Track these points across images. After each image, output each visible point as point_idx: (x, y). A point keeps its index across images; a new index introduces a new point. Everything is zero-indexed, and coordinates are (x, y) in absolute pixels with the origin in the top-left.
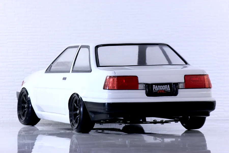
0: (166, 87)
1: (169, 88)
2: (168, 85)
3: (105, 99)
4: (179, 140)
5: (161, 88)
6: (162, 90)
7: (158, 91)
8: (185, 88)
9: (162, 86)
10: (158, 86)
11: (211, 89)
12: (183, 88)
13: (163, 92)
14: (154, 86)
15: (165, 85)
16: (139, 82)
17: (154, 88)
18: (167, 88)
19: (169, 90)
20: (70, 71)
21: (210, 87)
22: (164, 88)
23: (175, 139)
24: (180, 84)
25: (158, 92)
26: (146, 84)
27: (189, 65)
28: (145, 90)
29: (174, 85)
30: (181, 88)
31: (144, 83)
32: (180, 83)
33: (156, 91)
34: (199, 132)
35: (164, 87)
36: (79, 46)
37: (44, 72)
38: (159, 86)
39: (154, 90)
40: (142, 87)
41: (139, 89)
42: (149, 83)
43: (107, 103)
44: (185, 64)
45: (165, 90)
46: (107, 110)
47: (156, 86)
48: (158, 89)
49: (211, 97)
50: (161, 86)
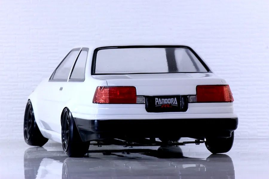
0: (172, 100)
1: (175, 102)
2: (175, 98)
3: (95, 115)
4: (201, 166)
5: (166, 102)
6: (166, 104)
7: (162, 105)
8: (197, 101)
9: (167, 99)
10: (162, 99)
11: (231, 103)
12: (195, 101)
13: (168, 106)
14: (156, 99)
15: (171, 98)
16: (137, 94)
17: (156, 102)
18: (174, 102)
19: (176, 105)
20: (67, 79)
21: (231, 101)
22: (169, 102)
23: (196, 165)
24: (191, 97)
25: (162, 107)
26: (146, 97)
27: (212, 72)
28: (145, 105)
29: (182, 98)
30: (192, 101)
31: (144, 96)
32: (190, 95)
33: (159, 105)
34: (227, 156)
35: (169, 100)
36: (80, 48)
37: (48, 80)
38: (164, 99)
39: (156, 104)
40: (141, 101)
41: (137, 102)
42: (150, 96)
43: (97, 120)
44: (206, 71)
45: (171, 104)
46: (96, 128)
47: (160, 99)
48: (162, 103)
49: (232, 113)
50: (165, 99)
